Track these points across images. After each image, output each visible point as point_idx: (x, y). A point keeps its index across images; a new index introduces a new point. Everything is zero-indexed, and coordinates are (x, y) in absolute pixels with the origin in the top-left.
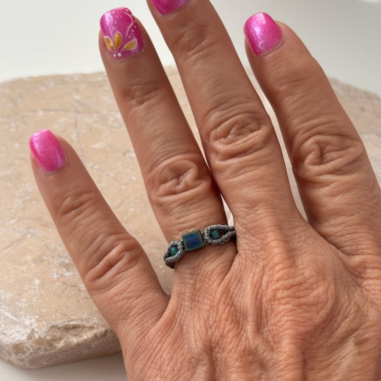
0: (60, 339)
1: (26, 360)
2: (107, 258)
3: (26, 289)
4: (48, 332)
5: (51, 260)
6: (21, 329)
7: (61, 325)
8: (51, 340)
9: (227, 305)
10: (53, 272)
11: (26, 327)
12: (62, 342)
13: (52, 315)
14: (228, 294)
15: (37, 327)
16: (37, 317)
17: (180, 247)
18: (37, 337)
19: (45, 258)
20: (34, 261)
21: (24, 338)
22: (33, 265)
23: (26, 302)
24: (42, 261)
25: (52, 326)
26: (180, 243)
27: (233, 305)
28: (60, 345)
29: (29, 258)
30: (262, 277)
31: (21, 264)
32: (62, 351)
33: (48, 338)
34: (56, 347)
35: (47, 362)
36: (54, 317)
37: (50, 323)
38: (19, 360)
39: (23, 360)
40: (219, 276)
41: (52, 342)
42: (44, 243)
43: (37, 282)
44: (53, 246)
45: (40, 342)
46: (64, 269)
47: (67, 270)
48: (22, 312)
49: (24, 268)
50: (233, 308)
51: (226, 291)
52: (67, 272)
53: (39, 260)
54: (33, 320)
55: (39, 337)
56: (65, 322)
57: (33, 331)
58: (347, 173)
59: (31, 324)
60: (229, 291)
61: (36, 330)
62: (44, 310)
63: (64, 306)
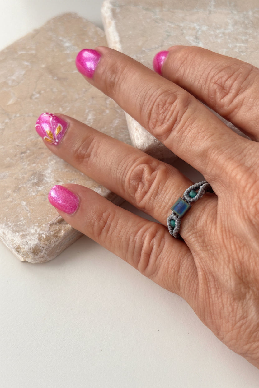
0: (60, 230)
1: (46, 256)
2: (143, 251)
3: (19, 211)
4: (49, 230)
5: (25, 186)
6: (31, 237)
7: (56, 221)
8: (55, 234)
9: (230, 238)
10: (31, 192)
11: (33, 234)
12: (62, 231)
13: (46, 218)
14: (225, 230)
15: (40, 230)
16: (37, 224)
17: (174, 217)
18: (45, 237)
19: (20, 186)
20: (14, 191)
21: (36, 242)
22: (15, 195)
23: (24, 219)
24: (19, 189)
25: (50, 225)
26: (172, 215)
27: (233, 235)
28: (62, 233)
29: (9, 191)
30: (241, 203)
31: (7, 198)
32: (65, 237)
33: (52, 233)
34: (60, 237)
35: (59, 250)
36: (48, 219)
37: (48, 224)
38: (40, 257)
39: (43, 257)
40: (212, 224)
41: (56, 235)
42: (14, 178)
43: (24, 203)
44: (20, 177)
45: (48, 239)
46: (37, 187)
47: (39, 186)
48: (25, 227)
49: (10, 199)
50: (235, 237)
51: (223, 229)
52: (39, 188)
53: (17, 189)
54: (36, 228)
55: (46, 235)
56: (57, 218)
57: (39, 234)
58: (246, 87)
59: (36, 231)
60: (225, 227)
61: (41, 232)
62: (39, 218)
63: (50, 209)
